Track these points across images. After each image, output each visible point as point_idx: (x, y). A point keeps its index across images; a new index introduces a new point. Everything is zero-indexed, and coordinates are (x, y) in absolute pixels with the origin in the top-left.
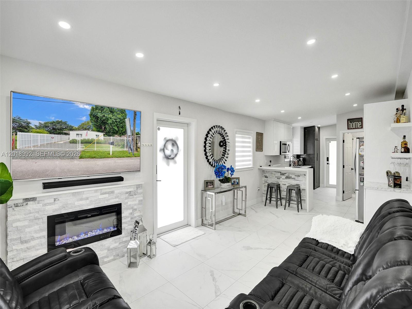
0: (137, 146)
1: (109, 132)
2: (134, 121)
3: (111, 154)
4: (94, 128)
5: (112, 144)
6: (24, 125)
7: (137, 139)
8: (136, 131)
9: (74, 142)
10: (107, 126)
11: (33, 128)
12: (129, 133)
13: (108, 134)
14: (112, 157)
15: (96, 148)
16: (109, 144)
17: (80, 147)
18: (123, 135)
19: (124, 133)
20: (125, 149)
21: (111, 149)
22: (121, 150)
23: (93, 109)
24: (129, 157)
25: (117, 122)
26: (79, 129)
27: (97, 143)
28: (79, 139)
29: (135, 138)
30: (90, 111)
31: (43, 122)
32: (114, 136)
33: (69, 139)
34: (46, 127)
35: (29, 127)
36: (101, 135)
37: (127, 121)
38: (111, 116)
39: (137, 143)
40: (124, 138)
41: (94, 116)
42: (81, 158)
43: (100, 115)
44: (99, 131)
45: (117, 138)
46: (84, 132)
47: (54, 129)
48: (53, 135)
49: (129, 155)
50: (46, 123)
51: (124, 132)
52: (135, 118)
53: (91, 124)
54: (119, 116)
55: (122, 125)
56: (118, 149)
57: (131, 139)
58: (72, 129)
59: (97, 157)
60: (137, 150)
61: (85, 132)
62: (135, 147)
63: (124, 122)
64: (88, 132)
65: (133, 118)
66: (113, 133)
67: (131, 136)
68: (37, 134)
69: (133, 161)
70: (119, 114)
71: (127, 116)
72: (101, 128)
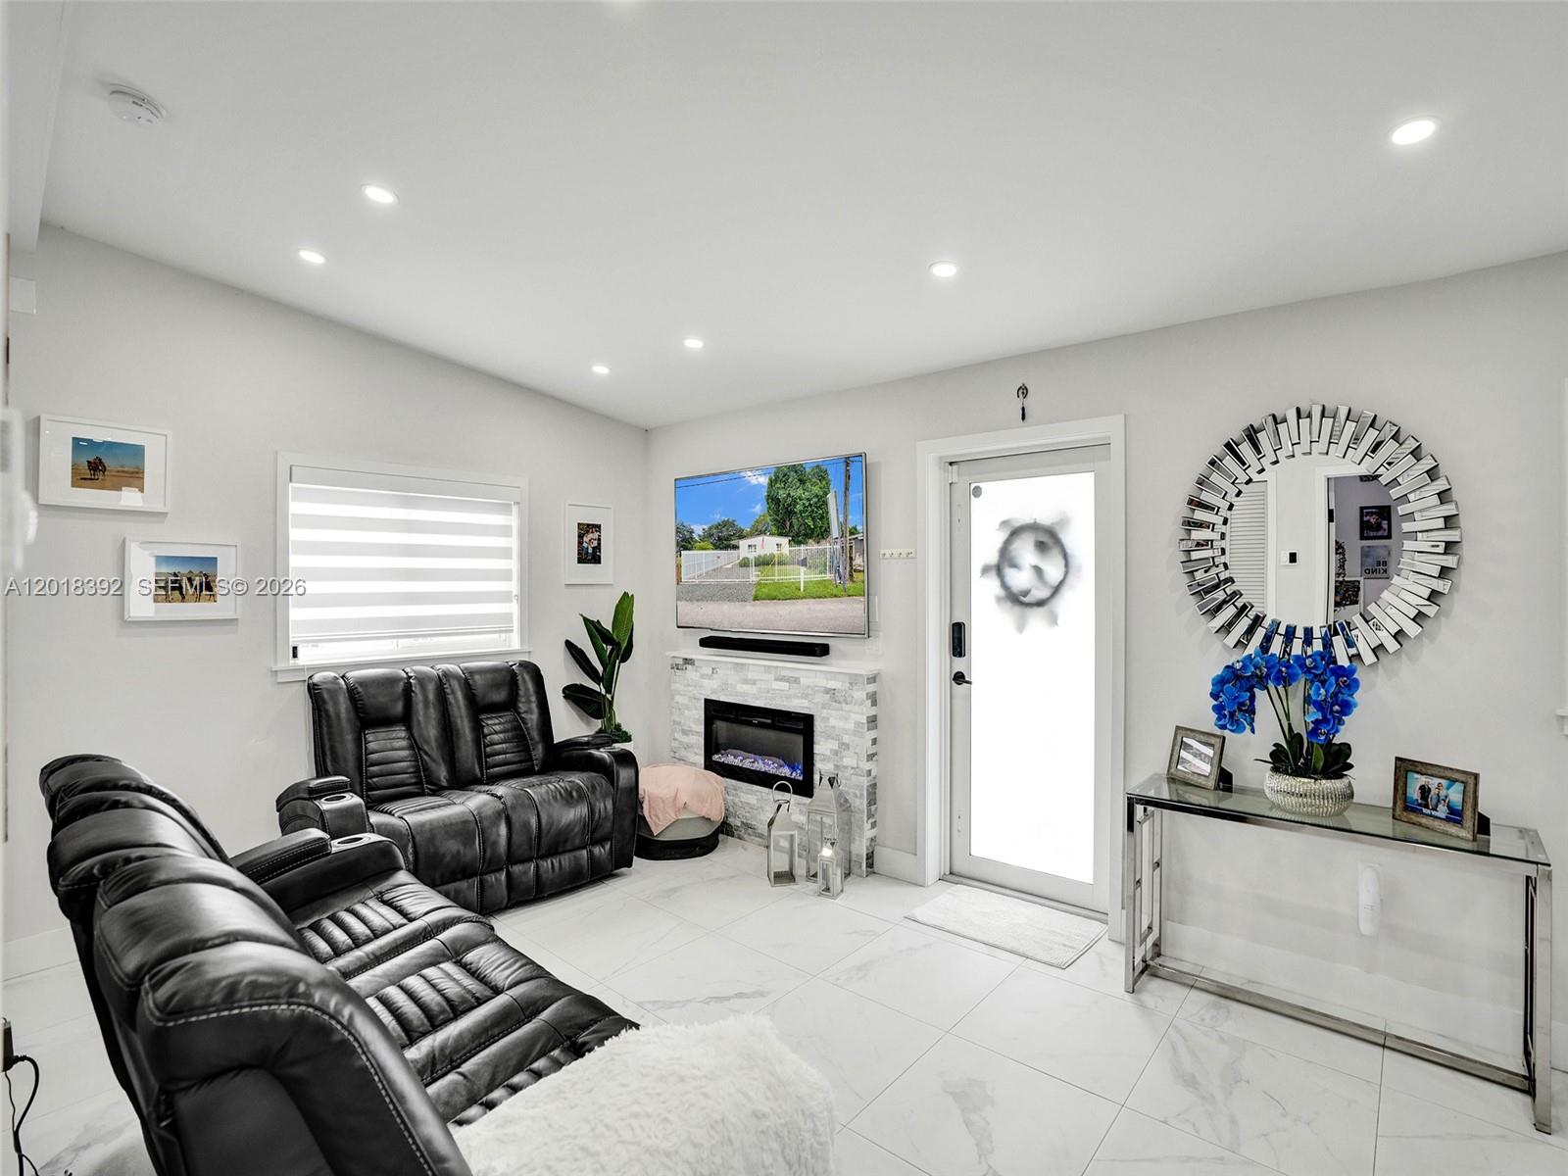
0: (851, 565)
1: (798, 535)
2: (846, 496)
3: (802, 589)
4: (774, 529)
5: (804, 563)
6: (687, 535)
7: (851, 547)
8: (850, 526)
9: (745, 564)
10: (794, 521)
11: (696, 541)
12: (835, 532)
13: (797, 539)
14: (805, 598)
15: (777, 575)
16: (798, 564)
17: (754, 575)
18: (823, 538)
19: (823, 534)
20: (829, 576)
21: (803, 576)
22: (819, 577)
23: (772, 483)
24: (836, 596)
25: (810, 505)
26: (751, 535)
27: (780, 563)
28: (752, 556)
29: (848, 545)
30: (766, 489)
31: (706, 527)
32: (806, 543)
33: (739, 556)
34: (711, 535)
35: (692, 538)
36: (784, 541)
37: (830, 497)
38: (800, 491)
39: (851, 558)
40: (825, 545)
41: (773, 500)
42: (756, 598)
43: (782, 494)
44: (781, 534)
45: (811, 547)
46: (757, 540)
47: (720, 538)
48: (718, 552)
49: (835, 592)
50: (710, 529)
51: (826, 530)
52: (847, 489)
53: (769, 518)
54: (816, 490)
55: (821, 512)
56: (816, 577)
57: (838, 547)
58: (741, 537)
59: (781, 597)
60: (851, 576)
61: (760, 538)
62: (848, 569)
63: (825, 503)
64: (765, 537)
65: (843, 489)
66: (804, 535)
67: (838, 540)
68: (701, 552)
69: (843, 606)
70: (815, 485)
71: (831, 487)
72: (784, 527)
